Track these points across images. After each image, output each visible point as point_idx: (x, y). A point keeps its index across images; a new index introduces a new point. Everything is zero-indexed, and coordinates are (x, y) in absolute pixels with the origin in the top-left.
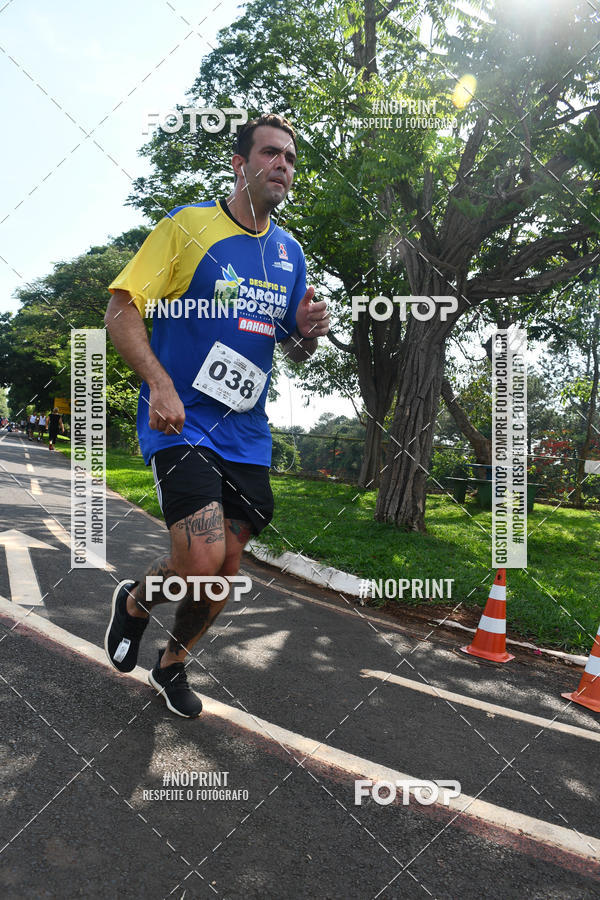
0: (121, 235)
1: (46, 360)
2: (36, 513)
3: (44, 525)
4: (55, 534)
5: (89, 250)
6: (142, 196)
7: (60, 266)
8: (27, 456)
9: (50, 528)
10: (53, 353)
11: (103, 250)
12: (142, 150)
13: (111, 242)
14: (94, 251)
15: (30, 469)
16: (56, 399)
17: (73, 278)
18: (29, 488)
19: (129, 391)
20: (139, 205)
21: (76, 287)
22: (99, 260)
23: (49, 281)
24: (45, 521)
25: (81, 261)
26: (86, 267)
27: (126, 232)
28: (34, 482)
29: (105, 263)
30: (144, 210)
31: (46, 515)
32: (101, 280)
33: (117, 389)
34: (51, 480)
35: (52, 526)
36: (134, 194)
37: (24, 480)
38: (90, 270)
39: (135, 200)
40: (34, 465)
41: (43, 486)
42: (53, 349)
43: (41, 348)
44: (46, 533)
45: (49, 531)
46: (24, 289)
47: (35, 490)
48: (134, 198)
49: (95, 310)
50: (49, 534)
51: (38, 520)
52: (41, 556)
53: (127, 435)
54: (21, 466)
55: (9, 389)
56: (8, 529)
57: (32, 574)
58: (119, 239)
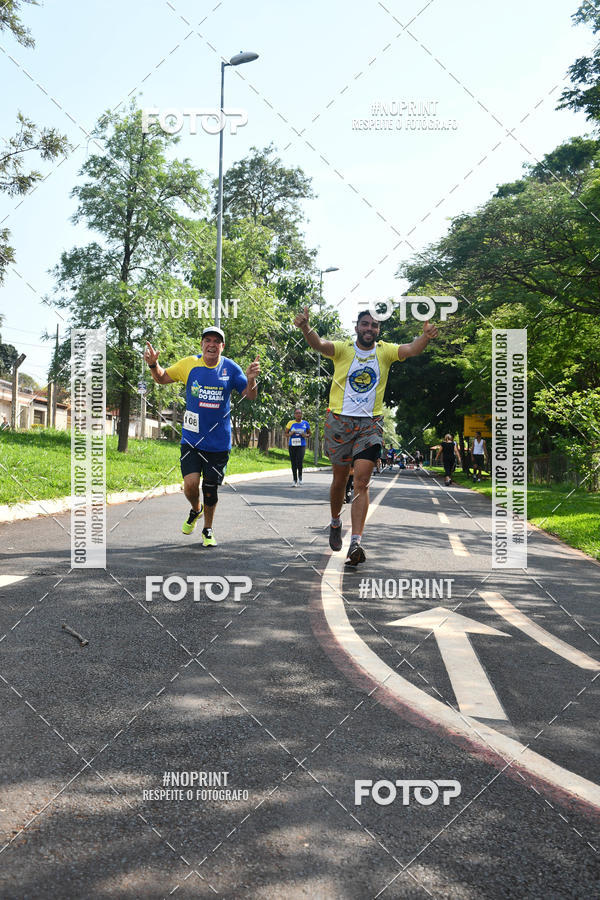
0: (543, 158)
1: (449, 360)
2: (467, 583)
3: (481, 599)
4: (500, 612)
5: (496, 191)
6: (584, 87)
7: (459, 222)
8: (435, 501)
9: (491, 604)
10: (457, 350)
11: (519, 187)
12: (580, 13)
13: (527, 172)
14: (504, 191)
15: (443, 519)
16: (466, 417)
17: (480, 236)
18: (447, 546)
19: (576, 394)
20: (580, 104)
21: (486, 249)
22: (517, 203)
23: (444, 247)
24: (483, 594)
25: (491, 209)
26: (498, 217)
27: (549, 152)
28: (454, 538)
29: (526, 206)
30: (589, 110)
31: (482, 586)
32: (522, 233)
33: (557, 393)
34: (476, 534)
35: (494, 601)
36: (572, 87)
37: (439, 536)
38: (505, 220)
39: (574, 98)
40: (448, 513)
41: (467, 544)
42: (457, 346)
43: (441, 344)
44: (487, 612)
45: (490, 609)
46: (411, 263)
47: (458, 549)
48: (572, 93)
49: (516, 279)
50: (491, 613)
51: (471, 593)
52: (486, 645)
53: (580, 462)
54: (430, 516)
55: (396, 408)
56: (433, 607)
57: (481, 672)
58: (540, 167)
